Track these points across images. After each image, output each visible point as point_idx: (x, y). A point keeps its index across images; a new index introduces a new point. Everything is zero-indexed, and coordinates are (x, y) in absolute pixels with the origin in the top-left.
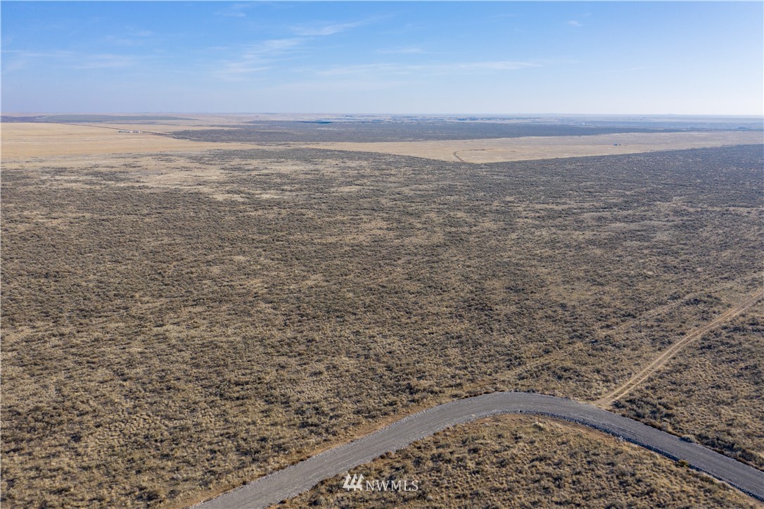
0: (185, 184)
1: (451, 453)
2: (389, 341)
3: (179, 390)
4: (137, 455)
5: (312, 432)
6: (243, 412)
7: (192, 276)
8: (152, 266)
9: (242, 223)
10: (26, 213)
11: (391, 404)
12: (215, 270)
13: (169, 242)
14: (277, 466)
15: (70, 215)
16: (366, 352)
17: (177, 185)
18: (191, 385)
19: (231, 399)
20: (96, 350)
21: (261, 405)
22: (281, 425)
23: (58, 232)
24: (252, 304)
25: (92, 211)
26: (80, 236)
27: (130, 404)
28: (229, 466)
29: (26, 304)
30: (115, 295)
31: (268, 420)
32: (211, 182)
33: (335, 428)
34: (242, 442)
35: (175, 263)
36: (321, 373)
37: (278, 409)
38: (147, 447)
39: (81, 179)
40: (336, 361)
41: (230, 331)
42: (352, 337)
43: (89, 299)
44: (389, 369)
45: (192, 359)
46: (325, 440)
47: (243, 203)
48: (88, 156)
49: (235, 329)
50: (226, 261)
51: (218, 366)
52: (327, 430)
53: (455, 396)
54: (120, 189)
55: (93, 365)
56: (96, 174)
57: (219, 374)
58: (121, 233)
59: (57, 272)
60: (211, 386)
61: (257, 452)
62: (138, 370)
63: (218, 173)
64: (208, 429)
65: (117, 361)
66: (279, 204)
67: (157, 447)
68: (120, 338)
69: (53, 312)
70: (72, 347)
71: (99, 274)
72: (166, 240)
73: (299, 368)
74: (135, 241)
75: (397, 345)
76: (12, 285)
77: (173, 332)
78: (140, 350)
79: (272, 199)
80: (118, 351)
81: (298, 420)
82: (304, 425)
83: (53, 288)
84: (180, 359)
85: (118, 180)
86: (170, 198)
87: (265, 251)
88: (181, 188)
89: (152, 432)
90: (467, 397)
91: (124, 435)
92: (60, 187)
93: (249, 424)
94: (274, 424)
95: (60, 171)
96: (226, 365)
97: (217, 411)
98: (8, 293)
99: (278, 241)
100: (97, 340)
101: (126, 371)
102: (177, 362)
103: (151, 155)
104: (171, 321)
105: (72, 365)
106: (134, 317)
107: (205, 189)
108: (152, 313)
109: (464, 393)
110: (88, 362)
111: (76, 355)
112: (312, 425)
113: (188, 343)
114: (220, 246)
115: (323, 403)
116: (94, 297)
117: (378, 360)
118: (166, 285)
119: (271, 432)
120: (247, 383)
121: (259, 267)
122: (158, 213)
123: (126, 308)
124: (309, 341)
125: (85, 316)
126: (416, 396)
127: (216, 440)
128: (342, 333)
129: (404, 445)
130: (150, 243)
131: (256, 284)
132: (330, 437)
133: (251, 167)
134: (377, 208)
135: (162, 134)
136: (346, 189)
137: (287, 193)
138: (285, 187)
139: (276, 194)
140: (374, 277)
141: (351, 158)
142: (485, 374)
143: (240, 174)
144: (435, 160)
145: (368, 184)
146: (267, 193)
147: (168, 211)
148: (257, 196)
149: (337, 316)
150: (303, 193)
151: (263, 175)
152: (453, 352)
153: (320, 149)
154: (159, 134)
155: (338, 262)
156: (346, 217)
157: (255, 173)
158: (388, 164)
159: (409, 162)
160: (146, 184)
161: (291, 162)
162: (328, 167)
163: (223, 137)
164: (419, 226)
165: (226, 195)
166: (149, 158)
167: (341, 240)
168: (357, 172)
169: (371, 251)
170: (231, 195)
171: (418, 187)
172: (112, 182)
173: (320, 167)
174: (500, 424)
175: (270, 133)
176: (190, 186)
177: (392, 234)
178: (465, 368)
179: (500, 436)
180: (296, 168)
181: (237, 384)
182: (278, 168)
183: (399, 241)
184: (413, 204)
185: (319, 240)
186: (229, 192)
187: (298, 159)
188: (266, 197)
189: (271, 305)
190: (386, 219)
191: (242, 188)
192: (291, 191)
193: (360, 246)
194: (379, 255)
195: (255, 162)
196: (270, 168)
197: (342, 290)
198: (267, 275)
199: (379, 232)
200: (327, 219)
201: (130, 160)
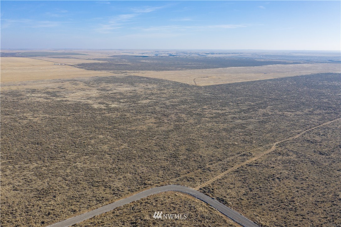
0: (83, 99)
1: (150, 201)
2: (143, 168)
3: (81, 184)
4: (71, 201)
5: (116, 195)
6: (98, 190)
7: (85, 144)
8: (72, 140)
9: (103, 119)
10: (25, 115)
11: (138, 188)
12: (93, 141)
13: (77, 129)
14: (106, 204)
15: (41, 115)
16: (135, 172)
17: (80, 99)
18: (84, 182)
19: (95, 186)
20: (57, 171)
21: (103, 188)
22: (108, 194)
23: (38, 124)
24: (104, 155)
25: (49, 113)
26: (46, 126)
27: (68, 188)
28: (94, 204)
29: (33, 155)
30: (61, 152)
31: (105, 192)
32: (93, 98)
33: (122, 195)
34: (97, 198)
35: (79, 138)
36: (121, 179)
37: (108, 189)
38: (73, 199)
39: (42, 96)
40: (126, 175)
41: (96, 165)
42: (132, 167)
43: (53, 153)
44: (141, 178)
45: (85, 174)
46: (119, 198)
47: (104, 109)
48: (42, 81)
49: (98, 164)
50: (96, 138)
51: (92, 176)
52: (120, 195)
53: (157, 186)
54: (58, 101)
55: (57, 176)
56: (48, 93)
57: (92, 179)
58: (60, 124)
59: (41, 142)
60: (90, 183)
61: (101, 201)
62: (69, 178)
63: (96, 92)
64: (89, 194)
65: (63, 175)
66: (118, 110)
67: (75, 199)
68: (63, 167)
69: (42, 158)
70: (50, 170)
71: (55, 143)
72: (76, 128)
73: (115, 177)
74: (65, 128)
76: (27, 148)
77: (79, 165)
78: (70, 171)
79: (115, 107)
80: (63, 172)
81: (112, 192)
82: (114, 194)
83: (41, 148)
84: (81, 174)
85: (57, 96)
86: (77, 107)
87: (110, 133)
88: (81, 101)
89: (74, 195)
91: (67, 196)
92: (35, 100)
93: (100, 193)
94: (106, 193)
95: (33, 91)
96: (94, 176)
97: (91, 190)
98: (27, 151)
99: (115, 128)
100: (57, 168)
101: (66, 178)
102: (80, 175)
103: (69, 81)
104: (79, 161)
105: (51, 176)
106: (67, 160)
107: (90, 102)
108: (72, 158)
109: (159, 185)
110: (55, 175)
111: (51, 173)
112: (116, 194)
113: (84, 169)
114: (95, 131)
115: (120, 188)
116: (54, 153)
117: (138, 175)
118: (76, 148)
119: (105, 196)
120: (100, 182)
121: (107, 140)
122: (73, 115)
123: (64, 157)
124: (119, 168)
125: (52, 159)
126: (146, 186)
127: (91, 197)
128: (130, 166)
129: (139, 199)
130: (70, 129)
131: (105, 147)
132: (120, 197)
133: (109, 89)
134: (153, 112)
135: (73, 66)
136: (144, 102)
137: (122, 104)
138: (121, 101)
139: (117, 104)
140: (144, 144)
141: (150, 83)
142: (168, 179)
143: (104, 93)
144: (184, 84)
145: (153, 99)
146: (114, 104)
147: (77, 114)
148: (110, 106)
149: (130, 160)
150: (128, 104)
151: (113, 94)
152: (161, 172)
153: (139, 77)
154: (72, 66)
155: (134, 138)
156: (141, 117)
157: (110, 92)
158: (165, 86)
159: (174, 85)
160: (68, 99)
161: (125, 85)
162: (140, 89)
163: (99, 67)
164: (166, 121)
165: (98, 105)
166: (68, 82)
167: (137, 128)
168: (151, 91)
169: (146, 133)
170: (100, 105)
171: (172, 100)
172: (55, 98)
173: (137, 88)
174: (166, 194)
175: (120, 65)
176: (84, 100)
177: (156, 125)
178: (163, 178)
179: (164, 197)
180: (127, 89)
181: (97, 182)
182: (120, 89)
183: (157, 129)
184: (168, 110)
185: (129, 128)
186: (99, 103)
187: (129, 83)
188: (113, 106)
189: (109, 156)
190: (155, 118)
191: (105, 101)
192: (123, 103)
193: (143, 131)
194: (148, 135)
195: (111, 86)
196: (116, 89)
197: (133, 150)
198: (109, 144)
199: (151, 125)
200: (134, 118)
201: (60, 84)
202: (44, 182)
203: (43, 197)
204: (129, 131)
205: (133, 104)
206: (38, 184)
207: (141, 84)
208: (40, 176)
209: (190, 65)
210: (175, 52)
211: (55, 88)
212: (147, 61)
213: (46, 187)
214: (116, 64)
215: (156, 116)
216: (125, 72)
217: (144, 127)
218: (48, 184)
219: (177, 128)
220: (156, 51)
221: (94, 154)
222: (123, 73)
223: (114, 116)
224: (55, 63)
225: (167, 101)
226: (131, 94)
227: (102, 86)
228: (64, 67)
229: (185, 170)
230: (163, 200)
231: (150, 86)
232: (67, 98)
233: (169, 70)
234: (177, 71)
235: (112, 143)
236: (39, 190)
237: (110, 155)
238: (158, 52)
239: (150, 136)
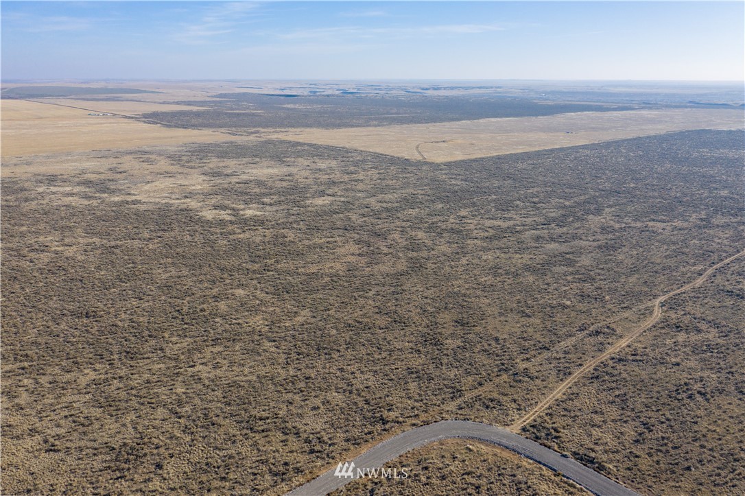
0: (173, 197)
1: (411, 470)
2: (366, 377)
3: (220, 425)
4: (205, 478)
5: (318, 457)
6: (269, 442)
7: (206, 314)
8: (170, 303)
9: (236, 246)
10: (41, 239)
11: (370, 433)
12: (223, 306)
13: (177, 274)
14: (298, 483)
15: (81, 241)
16: (350, 388)
17: (166, 197)
18: (228, 421)
19: (258, 431)
20: (151, 391)
21: (280, 436)
22: (296, 451)
23: (79, 264)
24: (259, 343)
25: (99, 235)
26: (98, 268)
27: (188, 439)
29: (80, 346)
30: (150, 336)
31: (287, 449)
32: (196, 194)
33: (333, 454)
34: (272, 466)
35: (188, 299)
36: (318, 408)
37: (292, 439)
38: (209, 472)
39: (75, 191)
40: (329, 396)
41: (247, 370)
42: (338, 373)
43: (130, 341)
44: (367, 402)
45: (224, 397)
46: (328, 463)
47: (231, 222)
48: (68, 154)
49: (250, 367)
50: (230, 296)
51: (244, 402)
52: (328, 456)
53: (414, 425)
54: (116, 204)
55: (153, 405)
56: (88, 183)
57: (246, 410)
58: (133, 263)
59: (95, 312)
60: (242, 422)
61: (284, 474)
62: (187, 409)
63: (200, 180)
64: (247, 457)
65: (169, 401)
66: (263, 223)
67: (216, 471)
68: (165, 379)
69: (106, 354)
70: (132, 389)
71: (129, 312)
72: (174, 272)
73: (303, 403)
74: (148, 273)
75: (372, 381)
76: (62, 327)
77: (204, 372)
78: (183, 390)
79: (255, 216)
80: (168, 392)
81: (307, 447)
82: (312, 451)
83: (96, 328)
84: (216, 399)
85: (112, 192)
86: (163, 218)
87: (259, 283)
88: (170, 202)
89: (210, 460)
90: (422, 425)
91: (191, 463)
92: (60, 203)
93: (274, 452)
94: (291, 452)
95: (52, 179)
96: (250, 403)
97: (251, 442)
98: (62, 335)
99: (268, 271)
100: (148, 382)
101: (179, 410)
102: (214, 401)
103: (131, 153)
104: (200, 361)
105: (137, 406)
106: (169, 358)
107: (193, 203)
108: (183, 354)
109: (419, 422)
110: (149, 403)
111: (138, 396)
112: (317, 452)
113: (218, 383)
114: (221, 278)
115: (323, 433)
116: (133, 339)
117: (359, 395)
118: (186, 324)
119: (290, 458)
120: (268, 418)
121: (257, 302)
122: (160, 237)
123: (161, 349)
124: (307, 378)
125: (132, 358)
126: (387, 426)
127: (254, 465)
128: (331, 370)
130: (162, 276)
131: (258, 321)
132: (331, 460)
133: (229, 171)
134: (348, 228)
135: (132, 118)
136: (320, 201)
137: (268, 208)
138: (265, 200)
139: (258, 209)
140: (350, 311)
141: (321, 156)
142: (435, 405)
143: (221, 181)
144: (398, 158)
145: (339, 194)
146: (250, 209)
147: (167, 234)
148: (242, 213)
149: (326, 354)
150: (282, 208)
151: (242, 183)
152: (413, 386)
153: (290, 142)
154: (129, 118)
155: (321, 296)
156: (323, 240)
157: (234, 180)
158: (356, 164)
159: (375, 161)
160: (138, 198)
161: (265, 164)
162: (300, 170)
163: (193, 121)
164: (386, 250)
165: (214, 211)
166: (129, 157)
167: (321, 269)
168: (327, 176)
169: (347, 282)
170: (217, 211)
171: (383, 198)
172: (106, 195)
173: (293, 170)
174: (444, 447)
175: (238, 114)
176: (178, 199)
177: (364, 260)
178: (422, 400)
179: (443, 457)
180: (271, 171)
181: (261, 419)
182: (254, 171)
183: (370, 269)
184: (380, 222)
185: (303, 270)
186: (216, 207)
187: (272, 157)
188: (249, 213)
189: (273, 344)
190: (358, 242)
191: (227, 202)
192: (271, 205)
193: (337, 276)
194: (354, 286)
195: (232, 164)
196: (246, 171)
197: (328, 326)
198: (266, 312)
199: (352, 259)
200: (307, 242)
201: (112, 162)
202: (124, 425)
203: (129, 469)
204: (304, 278)
205: (295, 209)
206: (110, 429)
207: (300, 159)
208: (110, 406)
209: (396, 113)
210: (354, 86)
211: (102, 171)
212: (297, 106)
213: (131, 439)
214: (229, 113)
215: (357, 237)
216: (255, 132)
217: (338, 266)
218: (135, 428)
219: (416, 266)
220: (311, 84)
221: (234, 340)
222: (252, 133)
223: (258, 239)
224: (90, 112)
225: (371, 200)
226: (284, 184)
227: (211, 166)
228: (112, 120)
229: (470, 378)
230: (441, 465)
231: (323, 165)
232: (134, 195)
233: (352, 126)
234: (371, 129)
235: (272, 309)
236: (114, 449)
237: (274, 341)
238: (315, 85)
239: (358, 290)
